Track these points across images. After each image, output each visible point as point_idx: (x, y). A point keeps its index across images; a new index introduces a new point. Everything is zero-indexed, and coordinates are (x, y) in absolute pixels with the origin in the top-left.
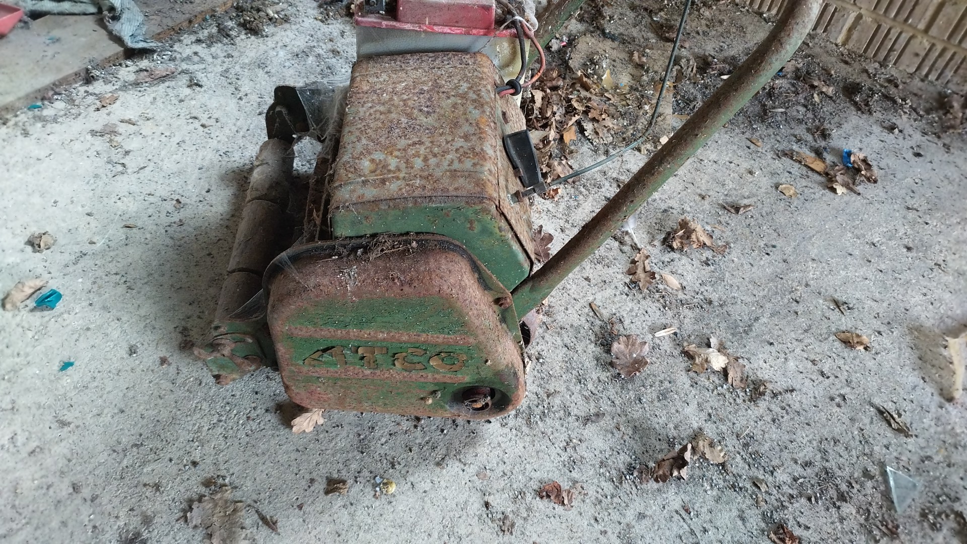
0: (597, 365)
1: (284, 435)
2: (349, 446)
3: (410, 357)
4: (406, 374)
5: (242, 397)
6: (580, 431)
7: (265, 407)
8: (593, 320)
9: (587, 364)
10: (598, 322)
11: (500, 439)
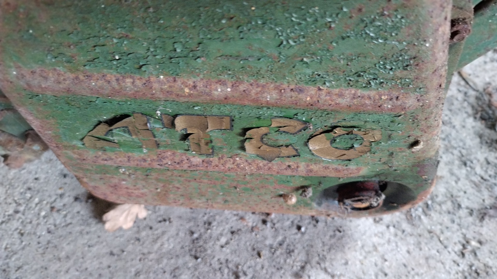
0: (481, 143)
1: (95, 231)
2: (178, 247)
3: (274, 136)
4: (261, 163)
5: (47, 182)
6: (477, 229)
7: (74, 194)
8: (465, 90)
9: (469, 142)
10: (472, 93)
11: (375, 240)
